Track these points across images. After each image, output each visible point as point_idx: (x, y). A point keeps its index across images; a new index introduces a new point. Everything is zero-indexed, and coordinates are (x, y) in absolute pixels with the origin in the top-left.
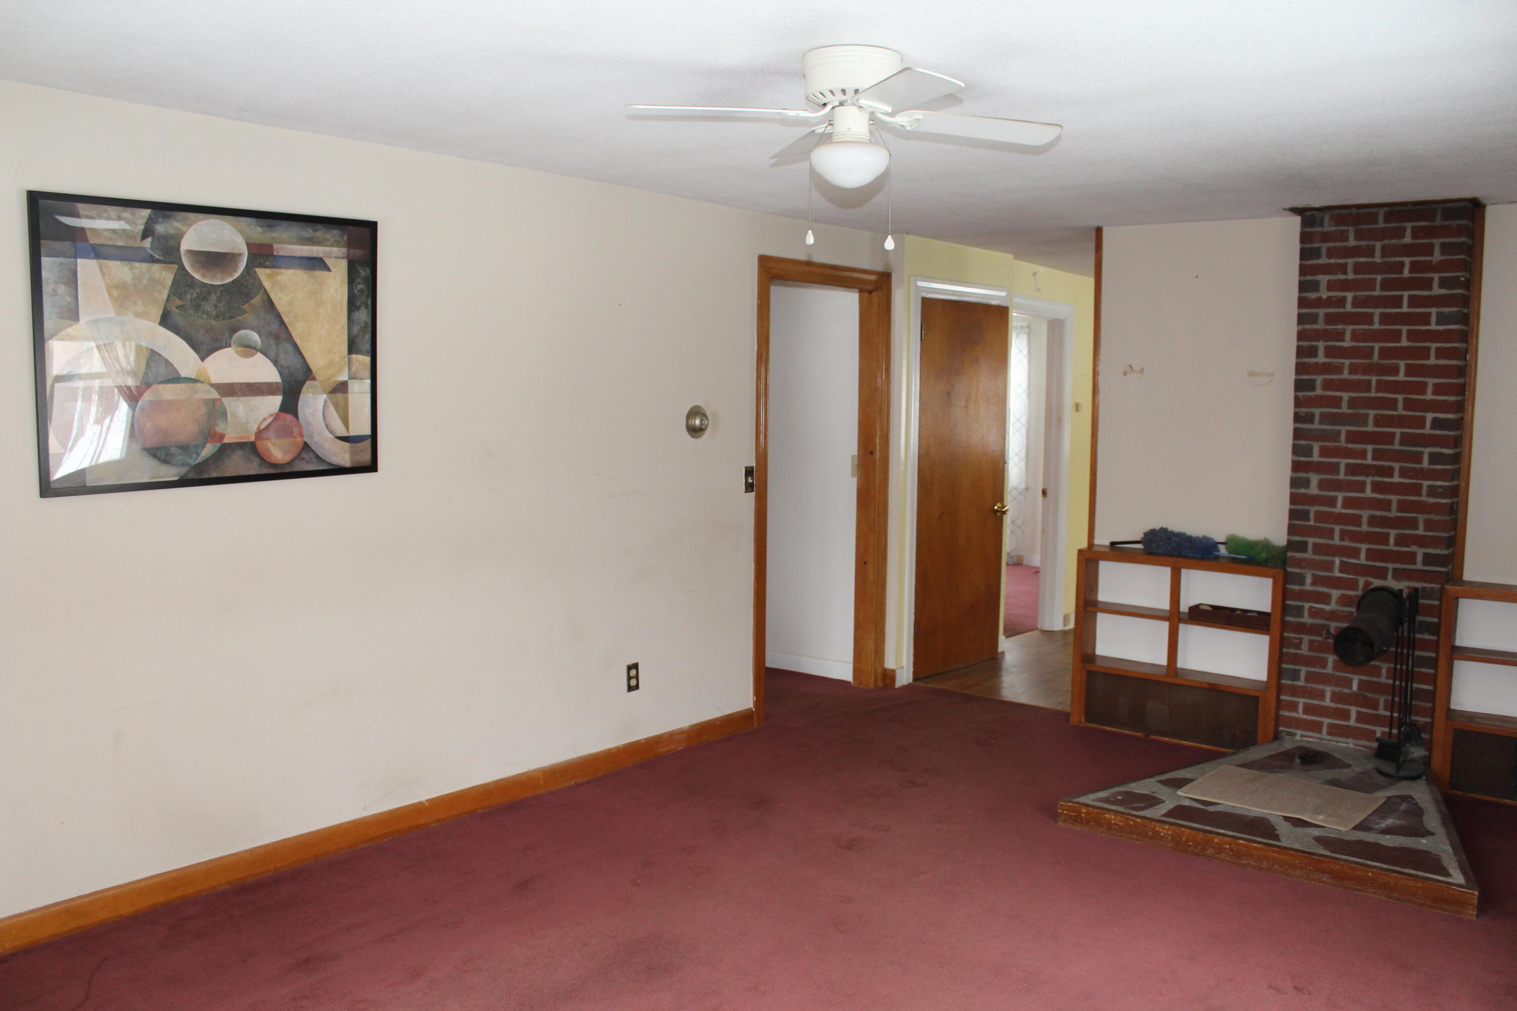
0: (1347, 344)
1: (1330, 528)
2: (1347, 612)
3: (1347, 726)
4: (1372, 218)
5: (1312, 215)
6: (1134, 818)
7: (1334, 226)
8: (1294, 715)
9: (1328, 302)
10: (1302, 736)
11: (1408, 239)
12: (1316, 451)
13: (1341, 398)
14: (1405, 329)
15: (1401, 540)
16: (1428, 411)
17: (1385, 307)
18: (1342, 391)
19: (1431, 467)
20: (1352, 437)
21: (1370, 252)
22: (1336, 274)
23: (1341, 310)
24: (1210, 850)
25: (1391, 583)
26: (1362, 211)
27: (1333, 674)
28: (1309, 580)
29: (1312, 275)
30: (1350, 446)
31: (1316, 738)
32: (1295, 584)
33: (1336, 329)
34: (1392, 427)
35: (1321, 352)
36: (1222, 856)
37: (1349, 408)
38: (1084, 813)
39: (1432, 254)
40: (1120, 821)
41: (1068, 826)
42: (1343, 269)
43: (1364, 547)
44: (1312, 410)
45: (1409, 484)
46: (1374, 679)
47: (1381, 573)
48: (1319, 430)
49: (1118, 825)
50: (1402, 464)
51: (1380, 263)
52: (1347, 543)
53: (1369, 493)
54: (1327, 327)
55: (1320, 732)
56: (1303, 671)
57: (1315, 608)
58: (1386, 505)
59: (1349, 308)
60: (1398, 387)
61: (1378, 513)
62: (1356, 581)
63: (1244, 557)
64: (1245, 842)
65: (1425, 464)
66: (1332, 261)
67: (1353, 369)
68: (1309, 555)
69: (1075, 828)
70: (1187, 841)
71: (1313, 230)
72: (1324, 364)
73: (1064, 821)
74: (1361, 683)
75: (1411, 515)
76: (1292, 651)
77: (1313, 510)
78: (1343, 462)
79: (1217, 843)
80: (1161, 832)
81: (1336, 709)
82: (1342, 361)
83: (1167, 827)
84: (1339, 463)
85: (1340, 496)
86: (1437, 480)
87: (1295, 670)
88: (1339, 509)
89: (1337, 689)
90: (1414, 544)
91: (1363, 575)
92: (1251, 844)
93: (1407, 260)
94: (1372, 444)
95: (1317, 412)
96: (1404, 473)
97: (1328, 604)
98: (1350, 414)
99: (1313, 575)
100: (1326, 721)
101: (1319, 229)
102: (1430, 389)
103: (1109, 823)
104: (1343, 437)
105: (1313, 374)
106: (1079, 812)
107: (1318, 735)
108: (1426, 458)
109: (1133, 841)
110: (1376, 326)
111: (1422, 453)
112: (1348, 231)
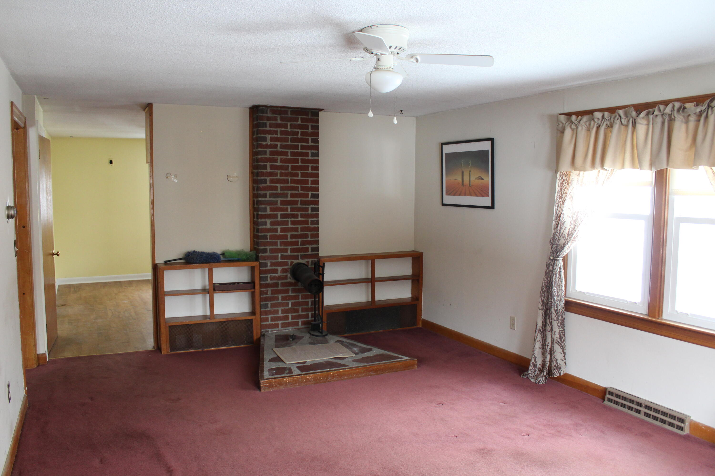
0: (279, 164)
1: (276, 242)
2: (285, 275)
3: (289, 322)
4: (286, 112)
5: (263, 108)
6: (296, 376)
7: (272, 114)
8: (267, 323)
9: (270, 146)
10: (271, 331)
11: (299, 122)
12: (268, 210)
13: (277, 187)
14: (300, 158)
15: (303, 243)
16: (309, 191)
17: (293, 149)
18: (277, 184)
19: (312, 213)
20: (282, 203)
21: (286, 126)
22: (273, 134)
23: (276, 150)
24: (330, 378)
25: (300, 261)
26: (282, 109)
27: (281, 302)
28: (269, 264)
29: (264, 134)
30: (281, 206)
31: (277, 330)
32: (263, 267)
33: (274, 158)
34: (297, 198)
35: (268, 167)
36: (334, 379)
37: (280, 191)
38: (273, 382)
39: (308, 129)
40: (291, 380)
41: (267, 390)
42: (276, 132)
43: (289, 248)
44: (266, 192)
45: (304, 220)
46: (297, 301)
47: (296, 258)
48: (269, 200)
49: (290, 382)
50: (301, 213)
51: (290, 131)
52: (283, 247)
53: (290, 226)
54: (271, 157)
55: (278, 327)
56: (269, 303)
57: (272, 276)
58: (296, 230)
59: (279, 149)
60: (298, 182)
61: (294, 233)
62: (287, 262)
63: (237, 259)
64: (342, 370)
65: (310, 212)
66: (272, 129)
67: (281, 174)
68: (268, 254)
69: (270, 390)
70: (320, 378)
71: (264, 115)
72: (270, 172)
73: (265, 389)
74: (292, 304)
75: (306, 233)
76: (264, 296)
77: (269, 234)
78: (279, 213)
79: (332, 375)
80: (309, 378)
81: (284, 316)
82: (277, 171)
83: (311, 375)
84: (278, 214)
85: (279, 228)
86: (314, 218)
87: (266, 304)
88: (279, 233)
89: (283, 308)
90: (308, 244)
91: (289, 259)
92: (345, 370)
93: (300, 131)
94: (290, 205)
95: (268, 193)
96: (302, 216)
97: (277, 273)
98: (281, 193)
99: (270, 262)
100: (280, 322)
101: (266, 115)
102: (310, 182)
103: (286, 382)
104: (279, 203)
105: (265, 177)
106: (271, 383)
107: (277, 329)
108: (310, 209)
109: (297, 387)
110: (289, 157)
111: (308, 208)
112: (277, 117)
